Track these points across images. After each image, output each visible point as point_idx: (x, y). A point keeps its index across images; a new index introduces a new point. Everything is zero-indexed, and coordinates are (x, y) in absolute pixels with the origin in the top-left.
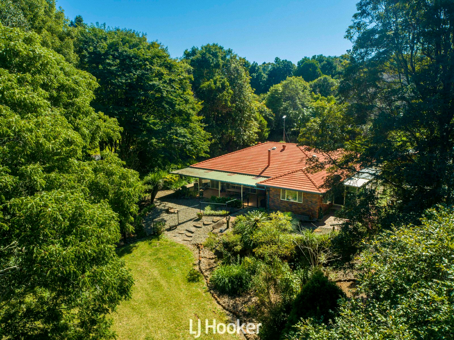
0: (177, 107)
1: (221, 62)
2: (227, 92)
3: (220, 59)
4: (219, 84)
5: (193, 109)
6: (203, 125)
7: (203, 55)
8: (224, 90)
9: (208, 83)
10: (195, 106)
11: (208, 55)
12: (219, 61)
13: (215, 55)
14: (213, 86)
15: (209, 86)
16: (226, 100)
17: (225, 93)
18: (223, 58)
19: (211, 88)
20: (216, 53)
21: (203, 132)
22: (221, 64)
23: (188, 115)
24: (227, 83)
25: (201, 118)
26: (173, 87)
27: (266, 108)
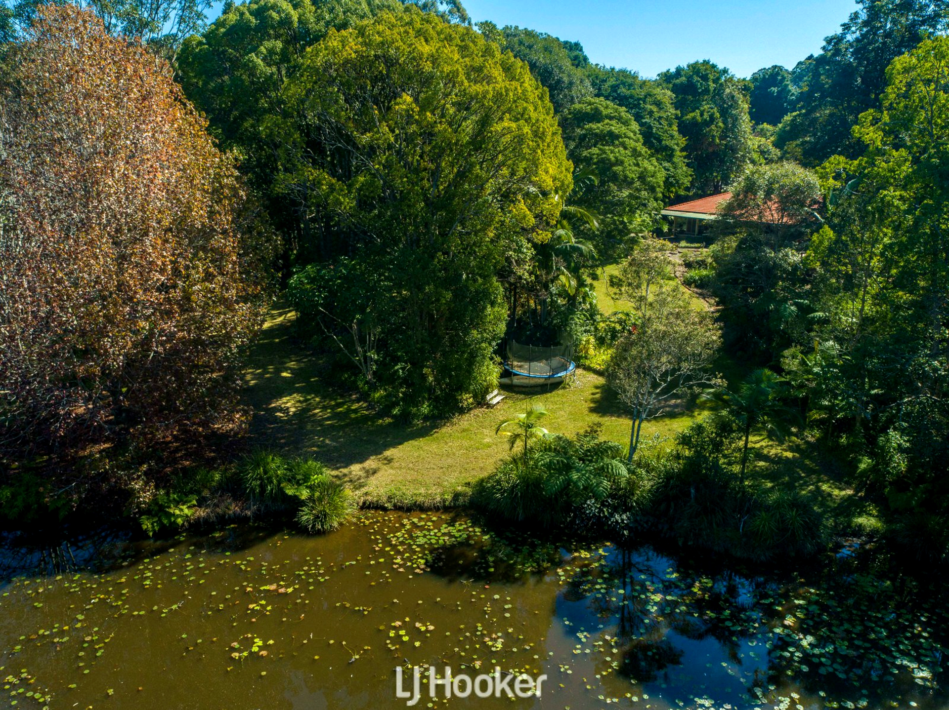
0: (663, 142)
1: (712, 86)
2: (716, 126)
3: (711, 83)
4: (706, 116)
5: (677, 144)
6: (686, 160)
7: (690, 78)
8: (712, 124)
9: (692, 114)
10: (680, 142)
11: (696, 78)
12: (708, 85)
13: (705, 78)
14: (699, 119)
15: (694, 118)
16: (713, 136)
17: (713, 127)
18: (716, 81)
19: (697, 121)
20: (707, 74)
21: (685, 168)
22: (712, 89)
23: (673, 150)
24: (718, 115)
25: (684, 154)
26: (660, 124)
27: (771, 147)
